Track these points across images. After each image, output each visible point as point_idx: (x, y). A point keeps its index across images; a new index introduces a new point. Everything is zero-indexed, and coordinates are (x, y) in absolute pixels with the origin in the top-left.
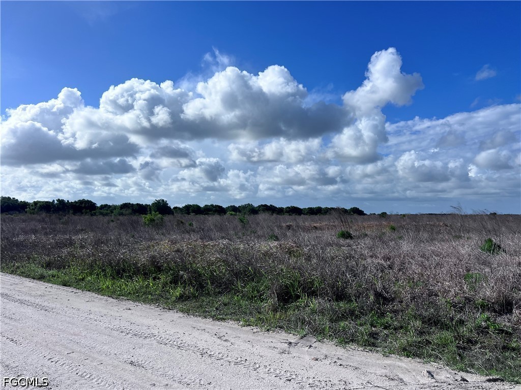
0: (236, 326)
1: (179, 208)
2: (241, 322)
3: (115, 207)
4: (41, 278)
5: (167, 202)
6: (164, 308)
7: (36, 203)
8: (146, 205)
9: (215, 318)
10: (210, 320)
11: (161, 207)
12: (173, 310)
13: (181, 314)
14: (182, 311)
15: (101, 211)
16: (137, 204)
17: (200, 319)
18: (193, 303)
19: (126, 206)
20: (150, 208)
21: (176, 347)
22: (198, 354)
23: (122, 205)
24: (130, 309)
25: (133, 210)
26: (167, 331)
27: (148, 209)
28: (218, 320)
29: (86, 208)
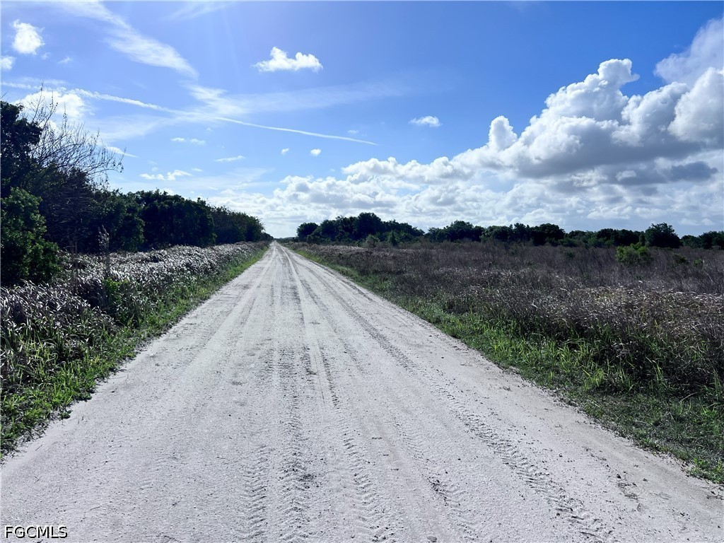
0: (677, 470)
1: (693, 238)
2: (691, 466)
3: (590, 234)
4: (437, 322)
5: (673, 228)
6: (562, 400)
7: (491, 229)
8: (637, 232)
9: (642, 442)
10: (627, 443)
11: (662, 237)
12: (575, 406)
13: (582, 417)
14: (589, 412)
15: (571, 240)
16: (624, 231)
17: (611, 434)
18: (619, 402)
19: (606, 234)
20: (643, 237)
21: (526, 478)
22: (555, 506)
23: (599, 232)
24: (509, 389)
25: (616, 239)
26: (535, 443)
27: (640, 239)
28: (645, 446)
29: (550, 236)
